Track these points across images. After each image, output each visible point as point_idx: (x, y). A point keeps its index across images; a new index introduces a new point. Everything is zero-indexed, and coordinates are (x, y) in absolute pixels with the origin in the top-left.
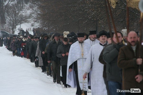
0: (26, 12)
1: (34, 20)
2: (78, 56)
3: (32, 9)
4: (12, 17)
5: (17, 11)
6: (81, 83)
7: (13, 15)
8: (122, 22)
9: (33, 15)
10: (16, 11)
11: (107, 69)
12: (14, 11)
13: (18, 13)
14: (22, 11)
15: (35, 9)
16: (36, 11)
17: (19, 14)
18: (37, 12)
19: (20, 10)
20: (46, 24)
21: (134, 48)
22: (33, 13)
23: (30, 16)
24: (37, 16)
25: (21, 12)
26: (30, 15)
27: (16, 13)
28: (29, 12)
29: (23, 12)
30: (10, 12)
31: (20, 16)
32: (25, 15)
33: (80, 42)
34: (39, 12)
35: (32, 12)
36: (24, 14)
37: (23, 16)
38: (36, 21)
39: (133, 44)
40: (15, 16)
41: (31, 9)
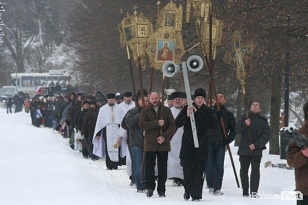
0: (57, 59)
1: (69, 71)
2: (107, 121)
3: (67, 54)
4: (35, 66)
5: (43, 58)
6: (109, 152)
7: (37, 63)
8: (207, 76)
9: (68, 63)
10: (41, 57)
11: (130, 133)
12: (38, 57)
13: (45, 60)
14: (50, 56)
15: (71, 54)
16: (72, 57)
17: (47, 62)
18: (74, 58)
19: (48, 56)
20: (89, 77)
21: (156, 110)
22: (68, 61)
23: (63, 66)
24: (74, 65)
25: (50, 58)
26: (64, 63)
27: (41, 60)
28: (61, 59)
29: (52, 59)
30: (31, 59)
31: (47, 64)
32: (56, 63)
33: (109, 105)
34: (77, 59)
35: (66, 59)
36: (53, 62)
37: (52, 64)
38: (72, 74)
39: (155, 105)
40: (40, 64)
41: (65, 54)
